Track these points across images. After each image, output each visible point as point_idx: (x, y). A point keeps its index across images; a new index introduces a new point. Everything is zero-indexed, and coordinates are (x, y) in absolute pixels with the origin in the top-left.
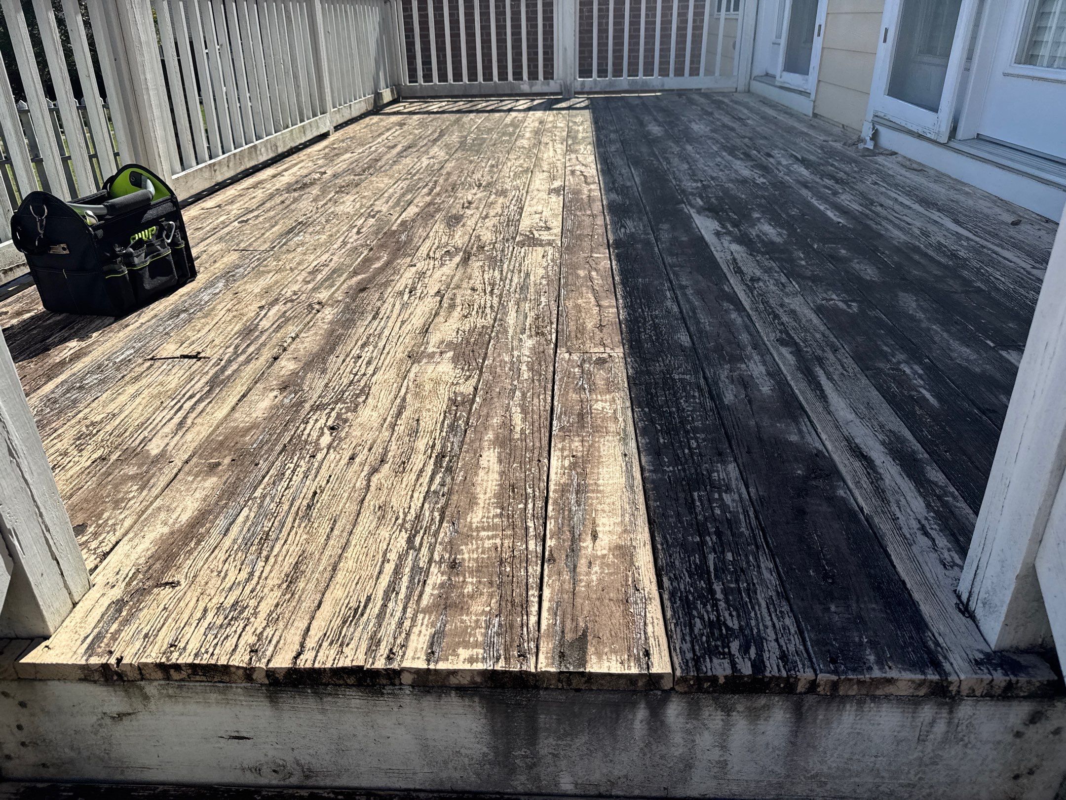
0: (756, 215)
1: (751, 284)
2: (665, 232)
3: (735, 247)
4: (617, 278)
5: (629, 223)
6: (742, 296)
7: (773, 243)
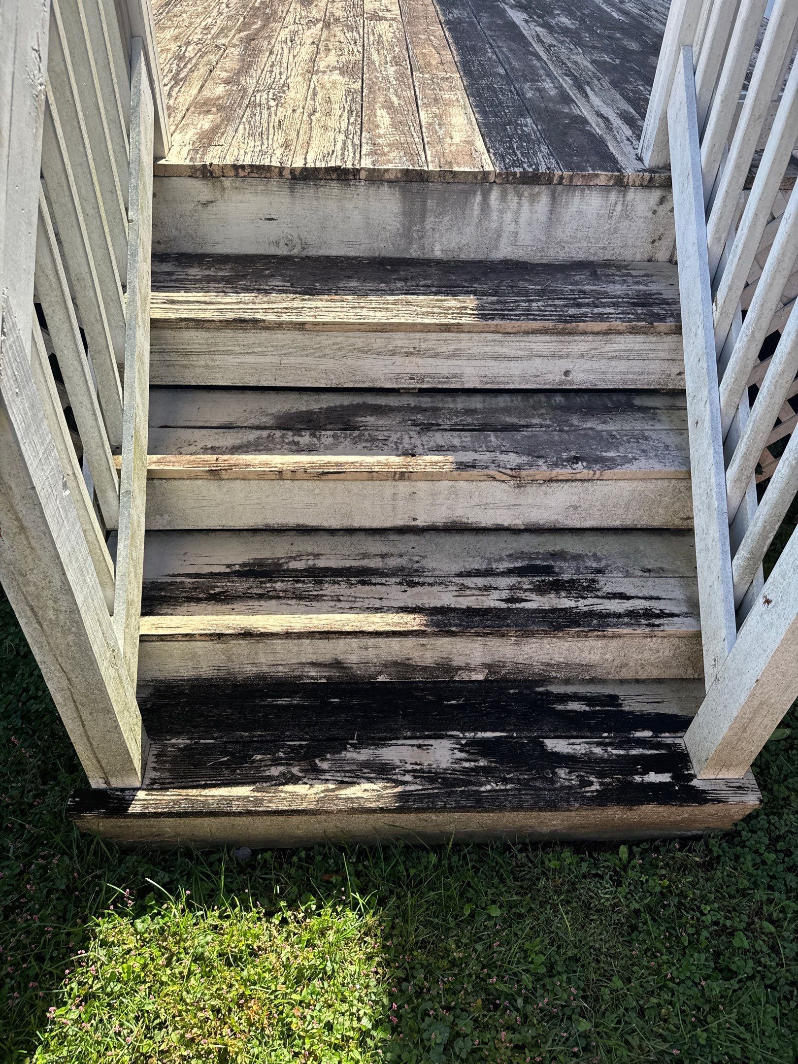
0: (557, 12)
1: (548, 48)
2: (485, 17)
3: (538, 29)
4: (450, 41)
5: (455, 11)
6: (541, 53)
7: (567, 28)
